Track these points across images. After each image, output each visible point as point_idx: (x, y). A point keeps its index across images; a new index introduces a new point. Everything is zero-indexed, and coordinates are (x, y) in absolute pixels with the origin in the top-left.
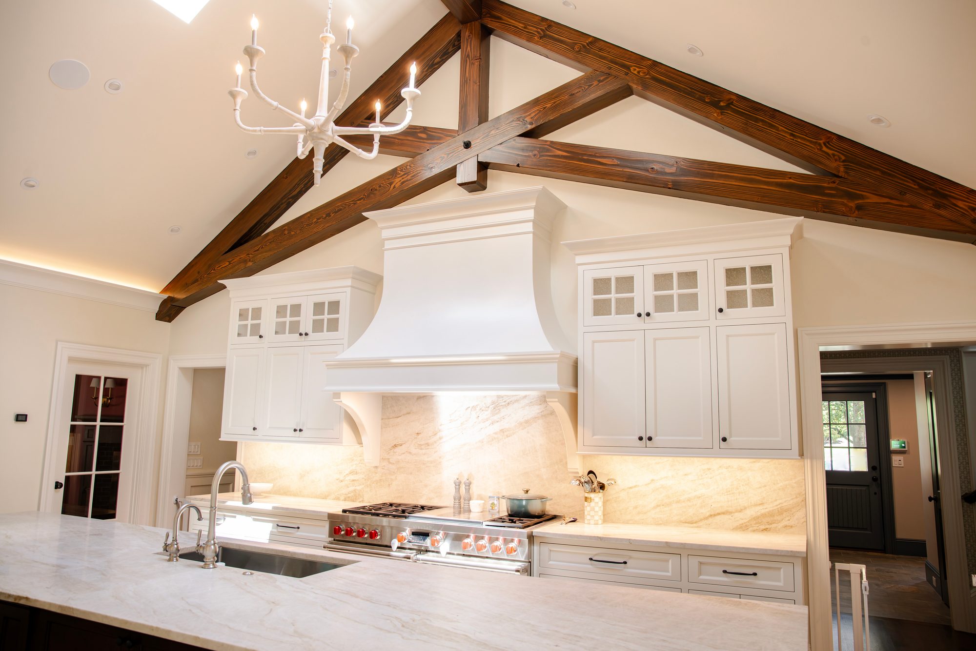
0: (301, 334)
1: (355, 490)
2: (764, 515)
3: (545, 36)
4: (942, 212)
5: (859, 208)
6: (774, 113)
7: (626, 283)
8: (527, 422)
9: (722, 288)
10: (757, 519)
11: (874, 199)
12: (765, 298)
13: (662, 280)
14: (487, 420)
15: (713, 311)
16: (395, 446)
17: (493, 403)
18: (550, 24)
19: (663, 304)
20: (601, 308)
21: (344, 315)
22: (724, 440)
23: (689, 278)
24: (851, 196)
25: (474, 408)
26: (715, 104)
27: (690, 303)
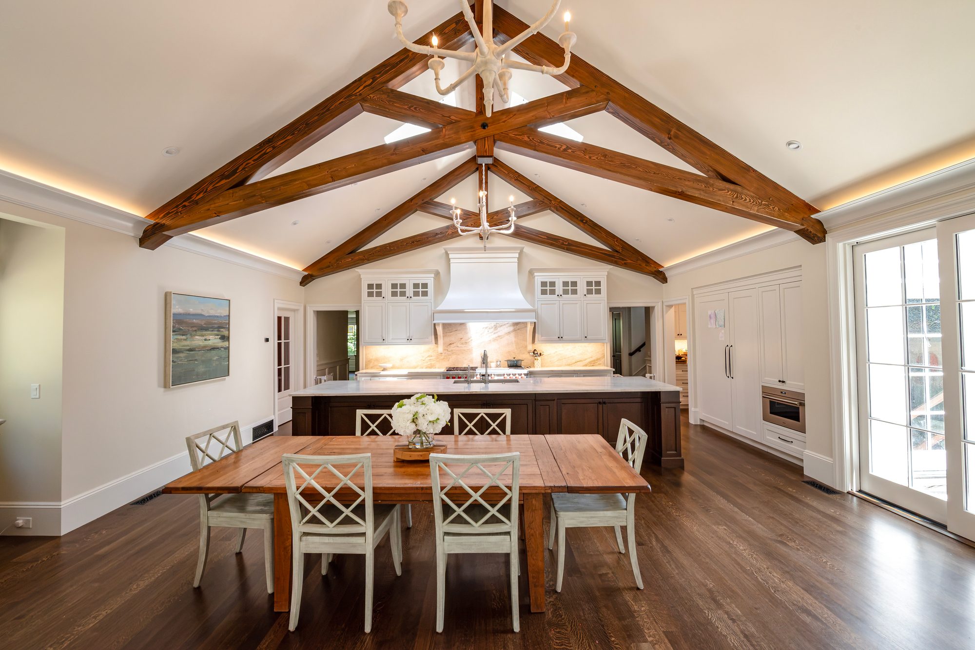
0: (408, 297)
1: (431, 364)
2: (592, 361)
3: (517, 180)
4: (647, 268)
5: (625, 263)
6: (601, 228)
7: (553, 284)
8: (509, 333)
9: (585, 288)
10: (590, 362)
11: (629, 261)
12: (598, 292)
13: (565, 284)
14: (492, 332)
15: (582, 296)
16: (450, 344)
17: (494, 326)
18: (519, 175)
19: (566, 292)
20: (544, 292)
21: (431, 289)
22: (586, 337)
23: (574, 284)
24: (623, 259)
25: (486, 328)
26: (582, 221)
27: (575, 292)
